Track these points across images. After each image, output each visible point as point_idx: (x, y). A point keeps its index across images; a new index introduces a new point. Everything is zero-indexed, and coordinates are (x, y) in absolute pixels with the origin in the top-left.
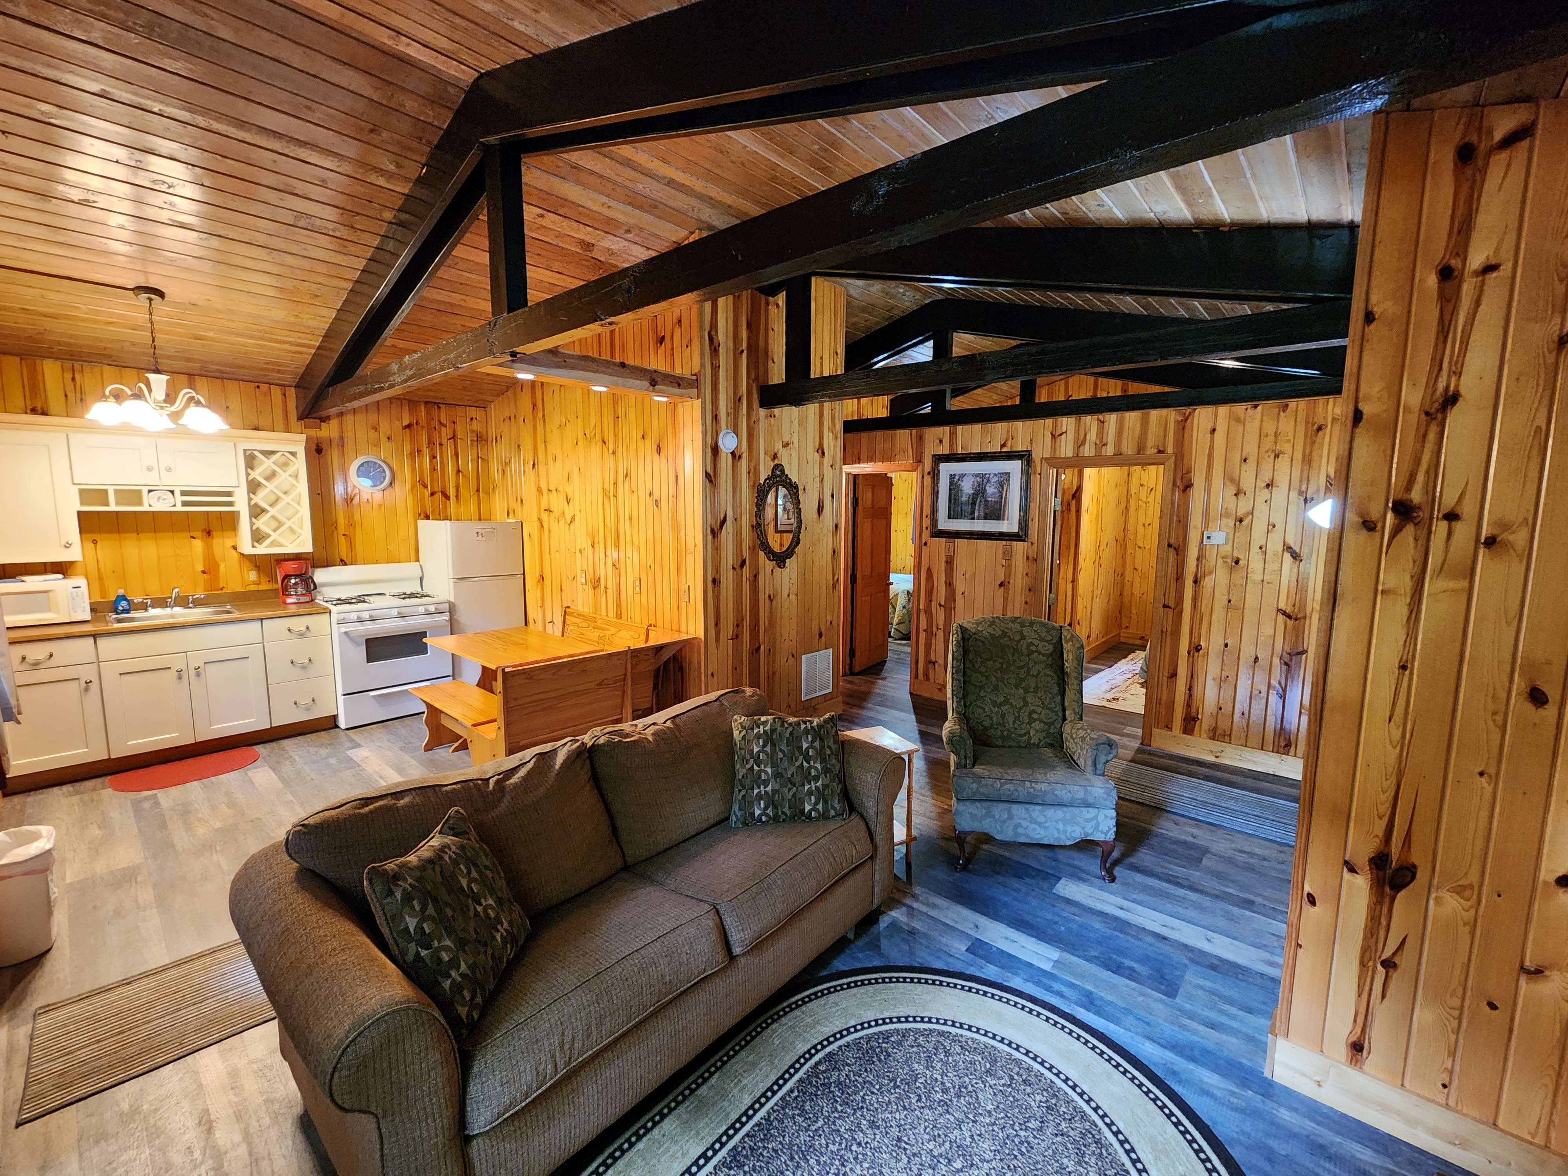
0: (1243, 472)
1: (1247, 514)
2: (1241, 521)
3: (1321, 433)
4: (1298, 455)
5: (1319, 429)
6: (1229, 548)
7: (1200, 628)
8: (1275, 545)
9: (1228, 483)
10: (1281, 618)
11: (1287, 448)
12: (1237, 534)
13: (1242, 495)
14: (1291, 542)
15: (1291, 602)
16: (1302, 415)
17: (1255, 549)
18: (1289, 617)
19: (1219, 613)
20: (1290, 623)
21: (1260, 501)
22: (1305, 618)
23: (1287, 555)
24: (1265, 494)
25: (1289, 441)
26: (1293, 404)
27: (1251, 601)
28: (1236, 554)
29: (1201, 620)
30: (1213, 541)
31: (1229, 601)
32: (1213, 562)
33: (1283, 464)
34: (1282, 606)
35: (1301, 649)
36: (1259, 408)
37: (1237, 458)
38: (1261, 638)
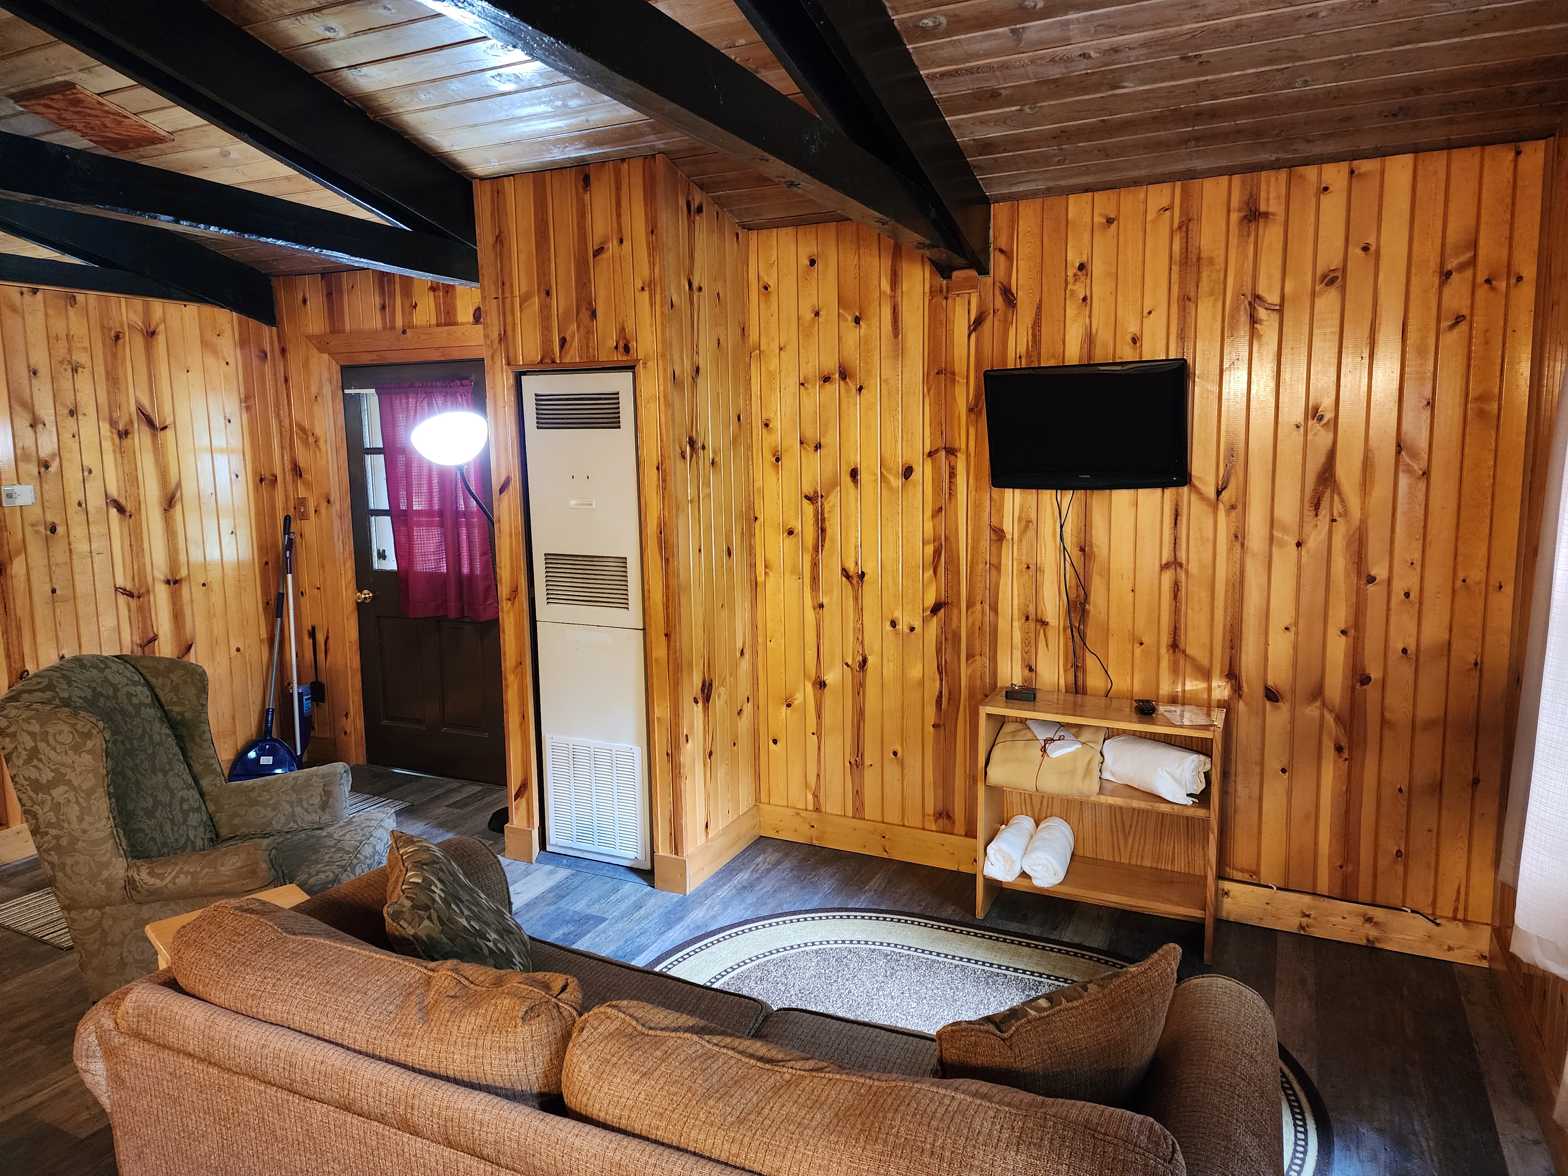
0: (35, 392)
1: (53, 455)
2: (47, 466)
3: (120, 342)
4: (100, 371)
5: (117, 338)
6: (38, 510)
7: (20, 644)
8: (96, 501)
9: (18, 408)
10: (122, 599)
11: (82, 357)
12: (46, 487)
13: (40, 426)
14: (113, 491)
15: (129, 578)
16: (94, 314)
17: (73, 508)
18: (131, 595)
19: (42, 612)
20: (133, 603)
21: (66, 436)
22: (148, 592)
23: (113, 512)
24: (71, 422)
25: (85, 349)
26: (81, 296)
27: (83, 585)
28: (50, 518)
29: (19, 629)
30: (19, 502)
31: (54, 591)
32: (20, 536)
33: (84, 380)
34: (120, 582)
35: (152, 635)
36: (39, 295)
37: (24, 373)
38: (105, 634)
